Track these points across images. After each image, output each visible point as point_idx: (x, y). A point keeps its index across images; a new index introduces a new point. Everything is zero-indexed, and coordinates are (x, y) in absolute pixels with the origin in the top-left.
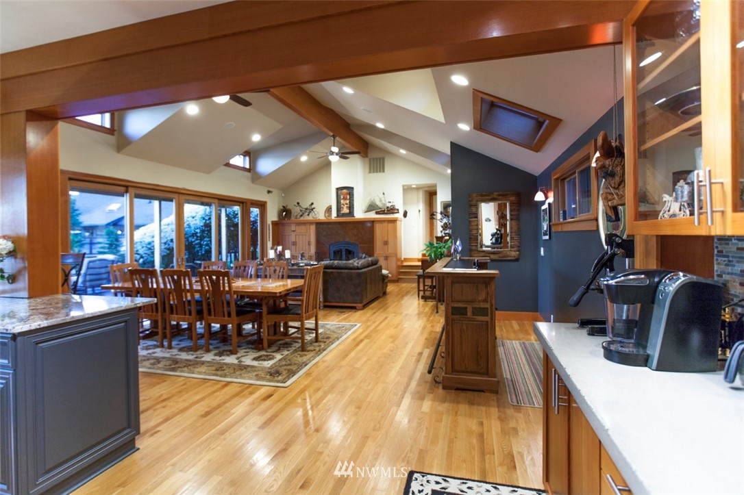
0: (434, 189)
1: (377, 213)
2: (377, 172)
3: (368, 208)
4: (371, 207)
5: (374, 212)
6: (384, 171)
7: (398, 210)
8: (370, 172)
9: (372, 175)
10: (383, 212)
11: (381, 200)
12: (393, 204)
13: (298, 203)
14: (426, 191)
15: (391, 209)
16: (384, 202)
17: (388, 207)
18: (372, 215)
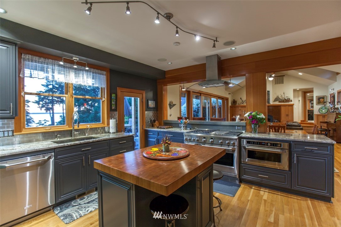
0: (312, 90)
1: (279, 102)
2: (279, 84)
3: (274, 100)
4: (277, 99)
5: (278, 101)
6: (283, 83)
7: (291, 100)
8: (276, 84)
9: (277, 85)
10: (283, 102)
11: (282, 96)
12: (289, 98)
13: (241, 98)
14: (303, 91)
15: (288, 100)
16: (284, 97)
17: (286, 99)
18: (277, 103)
